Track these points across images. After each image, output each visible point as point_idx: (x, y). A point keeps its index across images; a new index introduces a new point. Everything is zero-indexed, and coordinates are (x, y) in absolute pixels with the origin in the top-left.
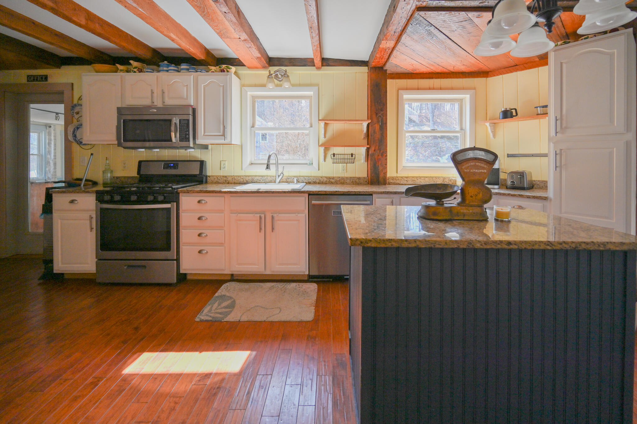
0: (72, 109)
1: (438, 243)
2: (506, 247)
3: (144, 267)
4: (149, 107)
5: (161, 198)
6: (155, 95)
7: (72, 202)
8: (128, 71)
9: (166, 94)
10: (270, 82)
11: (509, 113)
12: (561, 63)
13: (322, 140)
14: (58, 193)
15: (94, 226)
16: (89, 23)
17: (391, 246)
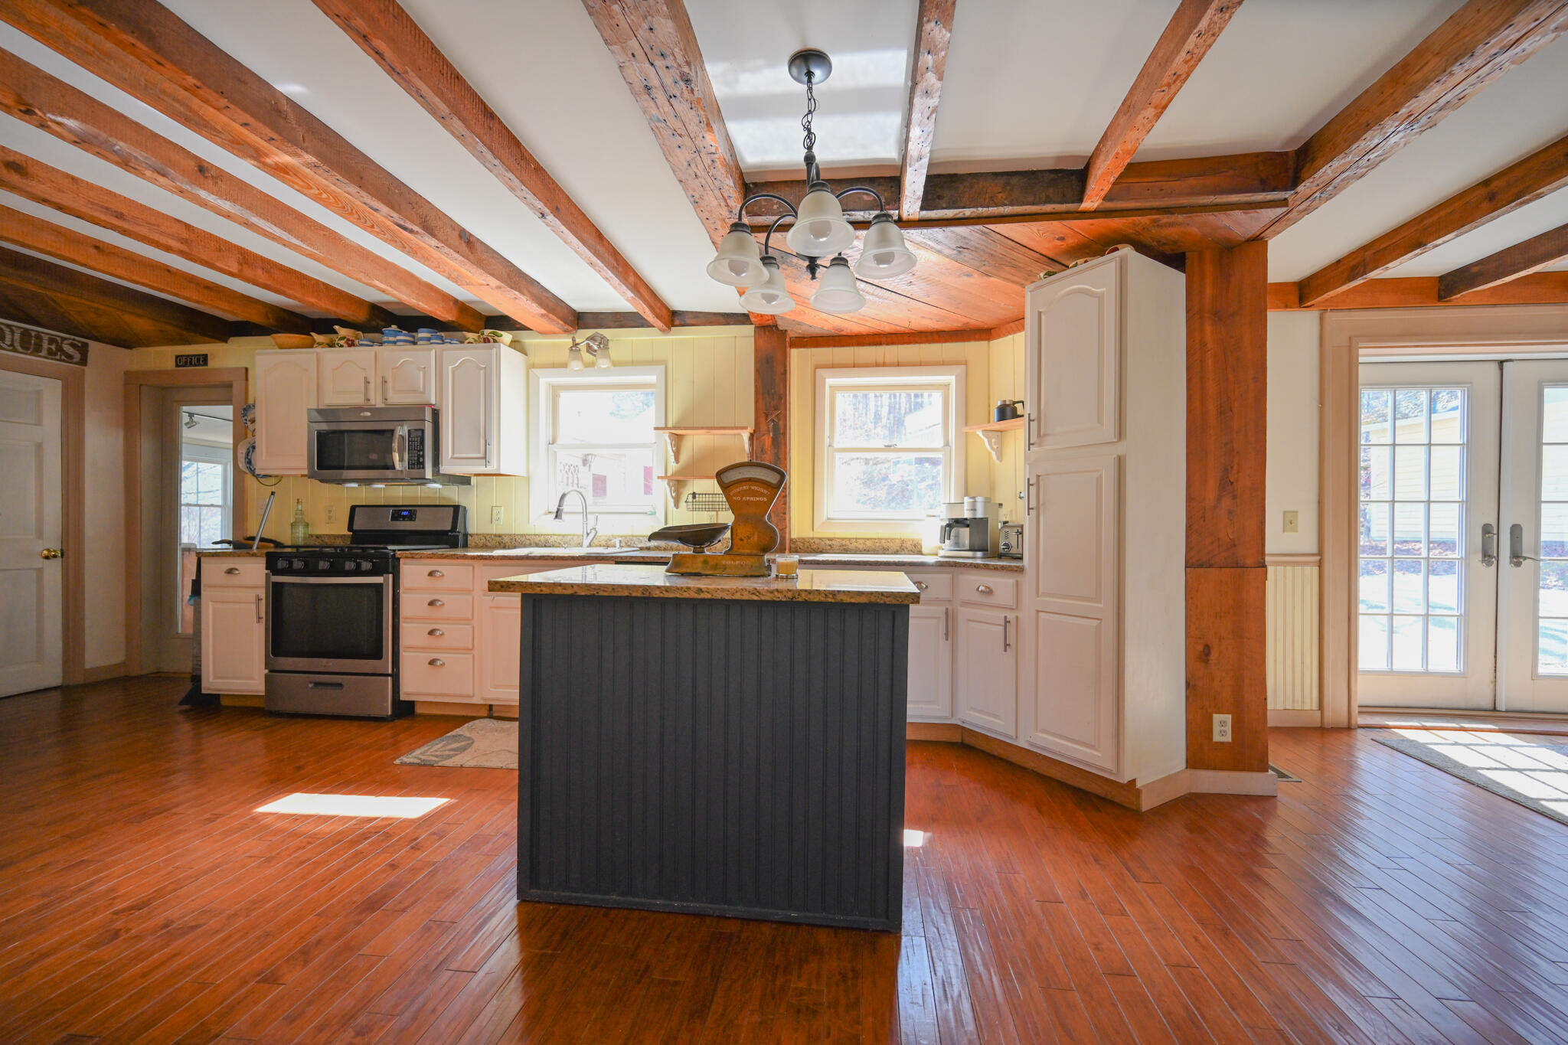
0: (245, 415)
1: (602, 589)
2: (696, 596)
3: (340, 685)
4: (359, 409)
5: (366, 565)
6: (372, 386)
7: (230, 571)
8: (331, 345)
9: (390, 385)
10: (574, 359)
11: (1008, 411)
12: (1040, 313)
13: (673, 467)
14: (209, 556)
15: (263, 614)
16: (244, 269)
17: (539, 593)
